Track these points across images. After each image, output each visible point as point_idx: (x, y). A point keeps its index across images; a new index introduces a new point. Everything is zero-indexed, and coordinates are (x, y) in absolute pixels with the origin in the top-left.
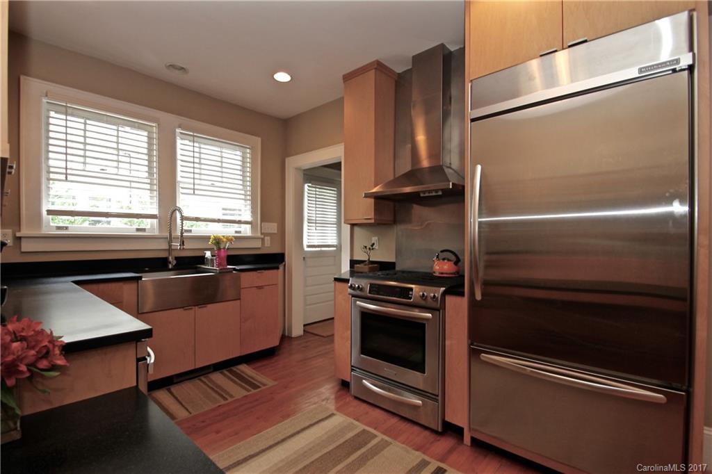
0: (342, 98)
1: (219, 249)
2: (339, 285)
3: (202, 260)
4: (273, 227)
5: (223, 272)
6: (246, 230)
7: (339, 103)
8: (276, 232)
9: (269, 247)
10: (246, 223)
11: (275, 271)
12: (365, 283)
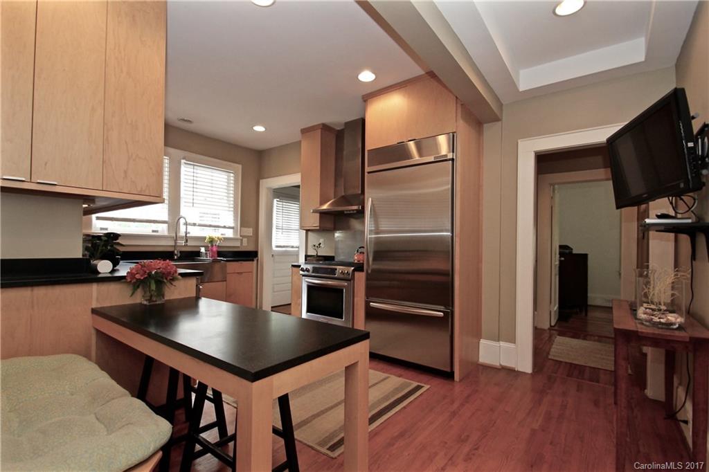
0: (300, 141)
1: (212, 246)
2: (295, 269)
3: (198, 254)
4: (249, 232)
5: (215, 261)
6: (229, 234)
7: (298, 144)
8: (251, 234)
9: (246, 246)
10: (230, 228)
11: (251, 262)
12: (310, 267)
